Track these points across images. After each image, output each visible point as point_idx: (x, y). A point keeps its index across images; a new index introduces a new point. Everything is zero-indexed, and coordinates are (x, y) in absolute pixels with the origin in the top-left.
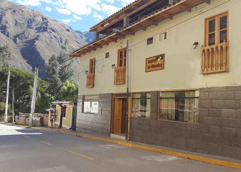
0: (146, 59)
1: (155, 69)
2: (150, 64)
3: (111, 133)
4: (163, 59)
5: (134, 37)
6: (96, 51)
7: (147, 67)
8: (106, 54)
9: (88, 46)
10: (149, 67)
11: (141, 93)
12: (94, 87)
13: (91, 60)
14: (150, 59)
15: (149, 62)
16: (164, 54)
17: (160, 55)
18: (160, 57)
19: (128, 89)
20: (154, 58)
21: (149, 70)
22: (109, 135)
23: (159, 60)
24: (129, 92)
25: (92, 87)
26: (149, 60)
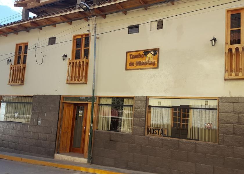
0: (127, 53)
1: (142, 67)
2: (135, 61)
3: (56, 152)
4: (157, 55)
5: (104, 20)
6: (29, 33)
7: (128, 63)
8: (50, 38)
9: (19, 24)
10: (132, 64)
11: (113, 98)
12: (23, 85)
13: (19, 46)
14: (134, 54)
15: (132, 57)
16: (158, 49)
17: (152, 50)
18: (152, 52)
19: (94, 91)
20: (142, 53)
21: (132, 67)
22: (53, 156)
23: (150, 55)
24: (95, 95)
25: (20, 85)
26: (132, 55)
